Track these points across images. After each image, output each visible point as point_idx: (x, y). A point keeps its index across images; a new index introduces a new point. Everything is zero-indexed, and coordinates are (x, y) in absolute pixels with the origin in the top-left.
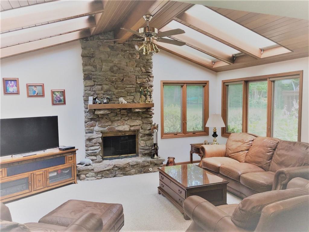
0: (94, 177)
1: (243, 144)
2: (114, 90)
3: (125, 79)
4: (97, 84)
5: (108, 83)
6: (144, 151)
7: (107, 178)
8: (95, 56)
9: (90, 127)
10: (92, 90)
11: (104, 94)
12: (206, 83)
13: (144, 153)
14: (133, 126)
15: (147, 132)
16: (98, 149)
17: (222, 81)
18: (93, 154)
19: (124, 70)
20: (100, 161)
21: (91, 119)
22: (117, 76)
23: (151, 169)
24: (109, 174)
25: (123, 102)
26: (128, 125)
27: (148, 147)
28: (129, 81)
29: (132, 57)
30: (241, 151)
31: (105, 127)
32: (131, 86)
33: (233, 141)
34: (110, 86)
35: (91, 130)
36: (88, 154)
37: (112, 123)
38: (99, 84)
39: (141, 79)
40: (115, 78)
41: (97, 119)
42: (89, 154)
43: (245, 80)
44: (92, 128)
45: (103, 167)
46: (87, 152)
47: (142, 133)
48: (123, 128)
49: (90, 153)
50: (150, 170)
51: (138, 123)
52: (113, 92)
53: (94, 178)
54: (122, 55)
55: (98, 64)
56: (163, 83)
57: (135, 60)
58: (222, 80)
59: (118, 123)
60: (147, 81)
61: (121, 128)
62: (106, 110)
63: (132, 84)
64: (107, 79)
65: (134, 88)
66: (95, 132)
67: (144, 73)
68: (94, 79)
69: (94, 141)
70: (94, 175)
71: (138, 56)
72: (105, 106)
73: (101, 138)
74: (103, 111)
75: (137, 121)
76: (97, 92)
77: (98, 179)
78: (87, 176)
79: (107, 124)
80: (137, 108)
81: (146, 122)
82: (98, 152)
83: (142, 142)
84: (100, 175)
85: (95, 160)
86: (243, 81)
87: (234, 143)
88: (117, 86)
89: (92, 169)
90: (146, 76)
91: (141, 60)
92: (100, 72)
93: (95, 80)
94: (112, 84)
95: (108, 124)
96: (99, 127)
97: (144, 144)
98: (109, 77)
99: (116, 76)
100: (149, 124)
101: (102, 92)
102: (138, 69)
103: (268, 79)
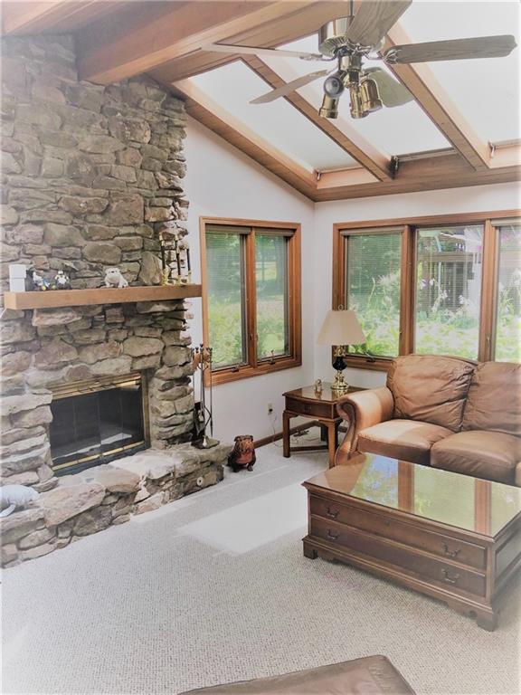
0: (47, 542)
1: (448, 384)
2: (82, 242)
3: (114, 206)
4: (29, 219)
5: (64, 217)
6: (172, 430)
7: (88, 534)
8: (15, 113)
9: (14, 374)
10: (12, 240)
11: (49, 256)
12: (294, 230)
13: (170, 435)
14: (141, 357)
15: (179, 373)
16: (40, 444)
17: (335, 225)
18: (26, 466)
19: (109, 175)
20: (51, 484)
21: (15, 344)
22: (90, 193)
23: (200, 481)
24: (91, 521)
25: (118, 284)
26: (127, 355)
27: (180, 417)
28: (125, 212)
29: (131, 135)
30: (448, 401)
31: (57, 369)
32: (132, 230)
33: (413, 377)
34: (70, 229)
35: (18, 383)
36: (10, 469)
37: (79, 353)
38: (35, 218)
39: (158, 209)
40: (84, 200)
41: (35, 342)
42: (12, 466)
43: (409, 223)
44: (18, 376)
45: (76, 504)
46: (8, 460)
47: (164, 376)
48: (114, 367)
49: (17, 463)
50: (199, 484)
51: (152, 346)
52: (81, 247)
53: (47, 547)
54: (101, 124)
55: (27, 146)
56: (206, 224)
57: (139, 146)
58: (336, 222)
59: (98, 351)
60: (172, 217)
61: (106, 368)
62: (69, 311)
63: (135, 225)
64: (61, 204)
65: (139, 237)
66: (28, 390)
67: (165, 189)
68: (18, 199)
69: (27, 420)
70: (47, 538)
71: (148, 133)
72: (68, 297)
73: (49, 407)
74: (60, 316)
75: (152, 341)
76: (31, 249)
77: (61, 546)
78: (22, 546)
79: (65, 360)
80: (158, 302)
81: (174, 343)
82: (43, 456)
83: (164, 403)
84: (67, 533)
85: (36, 483)
86: (406, 227)
87: (418, 382)
88: (90, 228)
89: (40, 519)
90: (170, 202)
91: (156, 148)
92: (35, 177)
93: (22, 204)
94: (76, 221)
95: (67, 357)
96: (41, 369)
97: (171, 409)
98: (66, 196)
99: (89, 196)
100: (182, 348)
101: (46, 247)
102: (148, 176)
103: (487, 222)
